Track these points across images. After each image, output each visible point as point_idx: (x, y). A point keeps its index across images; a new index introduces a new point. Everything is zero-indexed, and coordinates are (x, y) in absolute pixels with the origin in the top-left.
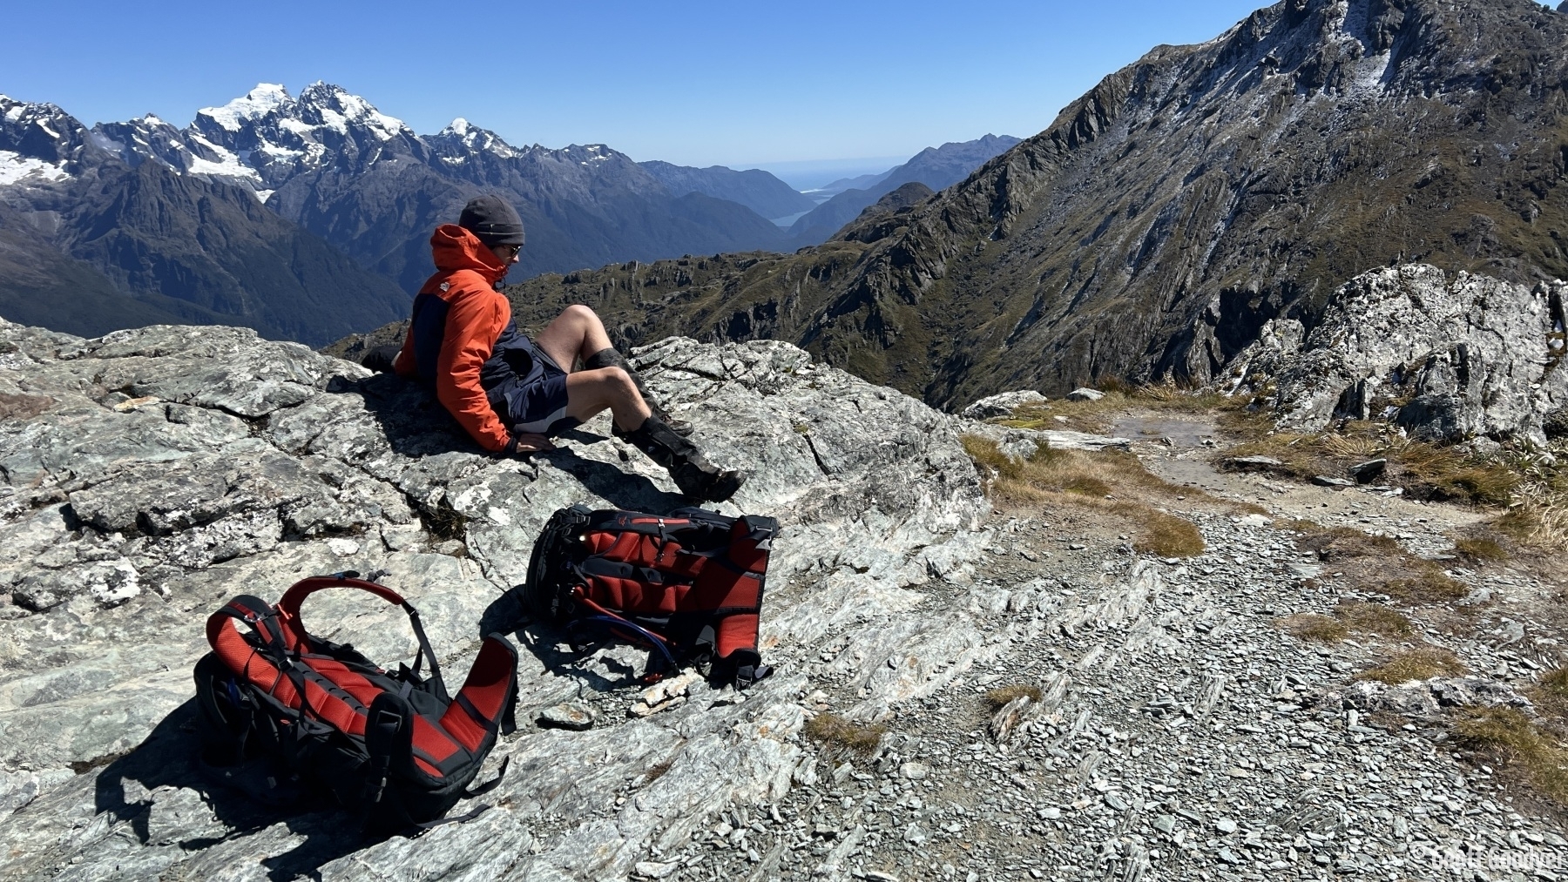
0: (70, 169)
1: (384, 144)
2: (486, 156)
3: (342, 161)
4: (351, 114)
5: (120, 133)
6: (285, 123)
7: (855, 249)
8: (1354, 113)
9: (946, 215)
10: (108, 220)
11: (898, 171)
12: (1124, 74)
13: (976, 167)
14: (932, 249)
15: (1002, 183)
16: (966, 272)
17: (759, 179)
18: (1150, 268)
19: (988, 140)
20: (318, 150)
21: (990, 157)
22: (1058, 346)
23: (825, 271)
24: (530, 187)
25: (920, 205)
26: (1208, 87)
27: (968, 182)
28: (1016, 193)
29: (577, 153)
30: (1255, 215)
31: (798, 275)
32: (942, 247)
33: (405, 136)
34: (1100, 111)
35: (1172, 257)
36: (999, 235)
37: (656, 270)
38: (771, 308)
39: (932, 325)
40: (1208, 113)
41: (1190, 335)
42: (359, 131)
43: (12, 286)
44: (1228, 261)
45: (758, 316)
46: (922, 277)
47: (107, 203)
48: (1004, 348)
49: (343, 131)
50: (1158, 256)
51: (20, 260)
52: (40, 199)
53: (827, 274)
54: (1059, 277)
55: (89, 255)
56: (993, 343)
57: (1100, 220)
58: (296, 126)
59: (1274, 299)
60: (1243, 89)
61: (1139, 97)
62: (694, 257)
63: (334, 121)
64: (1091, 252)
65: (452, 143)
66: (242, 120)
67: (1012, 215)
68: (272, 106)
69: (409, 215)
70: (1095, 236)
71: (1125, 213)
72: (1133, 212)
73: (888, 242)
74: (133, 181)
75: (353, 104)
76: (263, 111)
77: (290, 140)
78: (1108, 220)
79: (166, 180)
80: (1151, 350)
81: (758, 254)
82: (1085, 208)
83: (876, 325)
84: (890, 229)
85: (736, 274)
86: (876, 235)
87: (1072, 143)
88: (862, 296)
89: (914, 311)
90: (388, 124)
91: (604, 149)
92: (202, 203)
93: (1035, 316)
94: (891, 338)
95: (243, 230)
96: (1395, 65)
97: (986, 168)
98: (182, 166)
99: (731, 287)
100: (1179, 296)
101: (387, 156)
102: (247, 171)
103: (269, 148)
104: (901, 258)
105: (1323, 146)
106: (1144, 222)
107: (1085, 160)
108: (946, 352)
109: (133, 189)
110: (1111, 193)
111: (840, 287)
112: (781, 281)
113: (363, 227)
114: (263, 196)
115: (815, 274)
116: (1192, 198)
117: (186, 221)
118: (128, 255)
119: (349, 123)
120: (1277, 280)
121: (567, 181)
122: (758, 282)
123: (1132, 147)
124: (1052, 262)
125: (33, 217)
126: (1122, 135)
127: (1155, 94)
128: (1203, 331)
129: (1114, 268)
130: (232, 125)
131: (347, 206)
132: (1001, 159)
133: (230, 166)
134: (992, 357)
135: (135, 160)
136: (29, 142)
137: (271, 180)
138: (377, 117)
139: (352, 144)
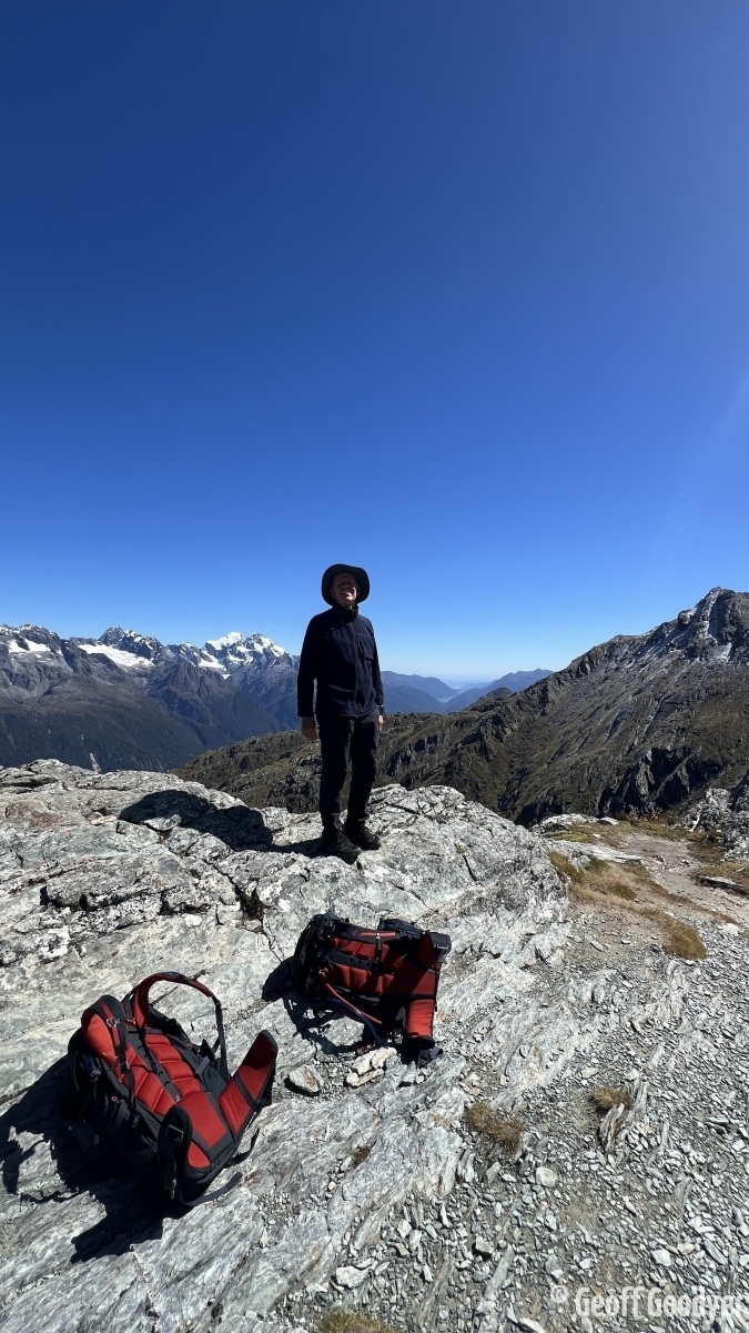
0: (154, 662)
1: (277, 658)
3: (259, 664)
4: (265, 646)
5: (176, 649)
6: (239, 648)
7: (476, 715)
8: (715, 670)
9: (519, 703)
10: (164, 683)
12: (602, 647)
13: (533, 683)
14: (511, 717)
15: (545, 690)
16: (527, 730)
17: (434, 682)
18: (616, 734)
19: (538, 671)
20: (250, 659)
21: (539, 679)
22: (572, 768)
23: (462, 724)
25: (506, 697)
26: (643, 654)
27: (529, 689)
28: (551, 695)
30: (667, 714)
31: (449, 724)
32: (516, 717)
33: (286, 655)
34: (591, 662)
35: (628, 730)
36: (543, 714)
38: (436, 737)
39: (511, 752)
40: (643, 666)
41: (637, 768)
42: (268, 653)
43: (122, 707)
44: (655, 734)
45: (429, 742)
46: (506, 730)
47: (166, 675)
48: (546, 766)
49: (262, 652)
50: (620, 729)
51: (128, 697)
52: (141, 673)
53: (462, 725)
54: (572, 735)
55: (154, 696)
56: (540, 764)
57: (591, 711)
58: (243, 649)
59: (679, 754)
60: (660, 656)
61: (610, 657)
63: (258, 648)
64: (587, 725)
66: (223, 646)
67: (549, 705)
68: (235, 641)
69: (283, 688)
70: (590, 717)
71: (604, 708)
72: (608, 708)
73: (491, 713)
74: (177, 668)
75: (266, 642)
76: (231, 643)
77: (240, 655)
78: (595, 711)
79: (189, 668)
80: (618, 774)
81: (431, 714)
82: (584, 705)
83: (484, 750)
84: (492, 707)
85: (420, 722)
86: (486, 709)
87: (578, 675)
88: (478, 736)
89: (503, 745)
90: (280, 650)
92: (202, 678)
93: (560, 753)
94: (491, 757)
95: (214, 689)
96: (733, 650)
97: (537, 683)
98: (196, 663)
99: (418, 727)
100: (631, 749)
101: (277, 663)
102: (221, 666)
103: (231, 658)
104: (497, 721)
105: (700, 684)
106: (614, 713)
107: (583, 683)
108: (518, 766)
109: (176, 671)
110: (596, 699)
111: (468, 731)
112: (440, 726)
113: (263, 692)
114: (225, 677)
115: (456, 725)
116: (636, 704)
117: (194, 685)
118: (169, 698)
119: (264, 649)
120: (680, 745)
122: (430, 726)
123: (606, 679)
124: (569, 728)
125: (136, 680)
126: (602, 673)
127: (617, 656)
128: (644, 768)
129: (600, 732)
130: (219, 648)
131: (258, 683)
132: (544, 680)
133: (215, 664)
134: (539, 771)
135: (180, 660)
136: (141, 651)
137: (230, 670)
138: (275, 647)
139: (264, 657)
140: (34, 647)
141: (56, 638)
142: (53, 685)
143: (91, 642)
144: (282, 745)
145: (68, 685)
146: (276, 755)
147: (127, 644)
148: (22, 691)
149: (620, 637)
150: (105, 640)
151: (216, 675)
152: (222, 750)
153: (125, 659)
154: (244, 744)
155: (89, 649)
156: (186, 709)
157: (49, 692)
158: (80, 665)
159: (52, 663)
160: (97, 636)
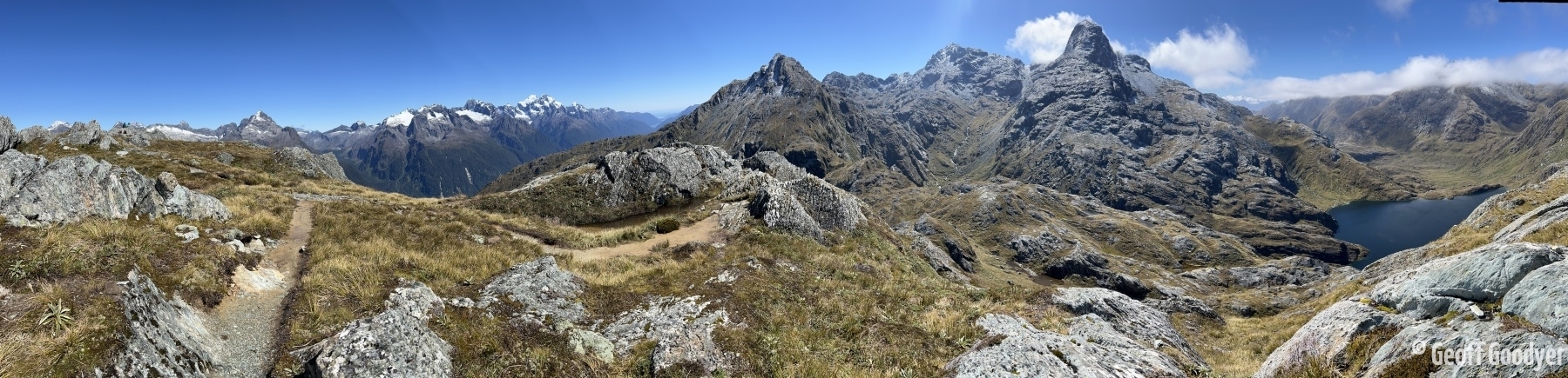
0: (492, 117)
1: (557, 109)
2: (580, 112)
3: (548, 114)
4: (550, 102)
5: (502, 108)
6: (536, 104)
10: (497, 128)
11: (683, 112)
15: (696, 115)
17: (648, 115)
20: (542, 111)
24: (590, 119)
26: (745, 91)
28: (700, 118)
29: (602, 110)
30: (753, 124)
33: (562, 107)
34: (721, 96)
37: (613, 140)
42: (552, 106)
43: (479, 143)
47: (498, 124)
49: (548, 106)
51: (481, 137)
52: (486, 124)
53: (652, 140)
55: (493, 136)
58: (538, 105)
62: (623, 137)
63: (547, 104)
65: (572, 108)
66: (527, 104)
68: (534, 101)
69: (562, 127)
73: (667, 131)
74: (503, 119)
75: (551, 99)
76: (532, 102)
77: (537, 109)
78: (721, 125)
79: (510, 119)
84: (668, 128)
90: (558, 104)
91: (609, 109)
92: (517, 125)
95: (525, 131)
98: (514, 116)
101: (558, 112)
102: (527, 117)
103: (532, 111)
104: (670, 136)
109: (504, 121)
112: (640, 143)
113: (551, 130)
114: (530, 123)
117: (513, 129)
118: (501, 136)
119: (550, 104)
121: (599, 117)
123: (728, 105)
125: (484, 128)
130: (525, 106)
131: (548, 125)
133: (523, 116)
135: (505, 114)
136: (485, 111)
137: (532, 119)
138: (556, 102)
139: (550, 109)
140: (439, 115)
141: (445, 109)
142: (446, 134)
143: (461, 109)
144: (557, 160)
145: (452, 134)
146: (555, 166)
147: (478, 109)
148: (434, 138)
149: (735, 81)
150: (467, 107)
151: (524, 122)
152: (526, 165)
153: (477, 117)
154: (537, 161)
155: (460, 113)
156: (510, 143)
157: (444, 138)
158: (456, 122)
159: (445, 122)
160: (463, 105)
